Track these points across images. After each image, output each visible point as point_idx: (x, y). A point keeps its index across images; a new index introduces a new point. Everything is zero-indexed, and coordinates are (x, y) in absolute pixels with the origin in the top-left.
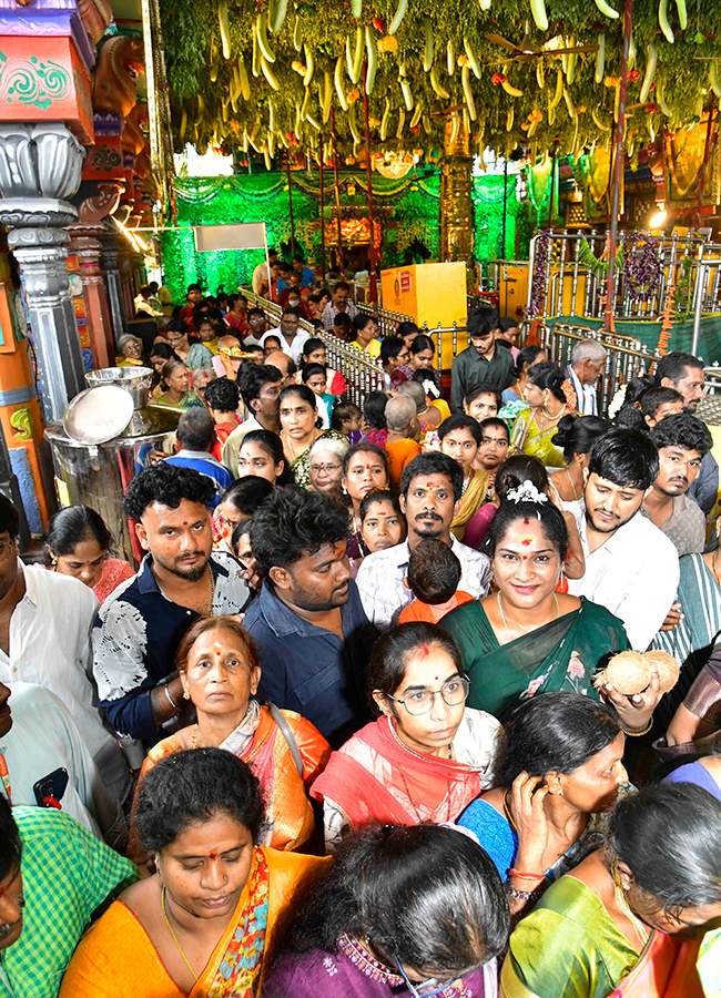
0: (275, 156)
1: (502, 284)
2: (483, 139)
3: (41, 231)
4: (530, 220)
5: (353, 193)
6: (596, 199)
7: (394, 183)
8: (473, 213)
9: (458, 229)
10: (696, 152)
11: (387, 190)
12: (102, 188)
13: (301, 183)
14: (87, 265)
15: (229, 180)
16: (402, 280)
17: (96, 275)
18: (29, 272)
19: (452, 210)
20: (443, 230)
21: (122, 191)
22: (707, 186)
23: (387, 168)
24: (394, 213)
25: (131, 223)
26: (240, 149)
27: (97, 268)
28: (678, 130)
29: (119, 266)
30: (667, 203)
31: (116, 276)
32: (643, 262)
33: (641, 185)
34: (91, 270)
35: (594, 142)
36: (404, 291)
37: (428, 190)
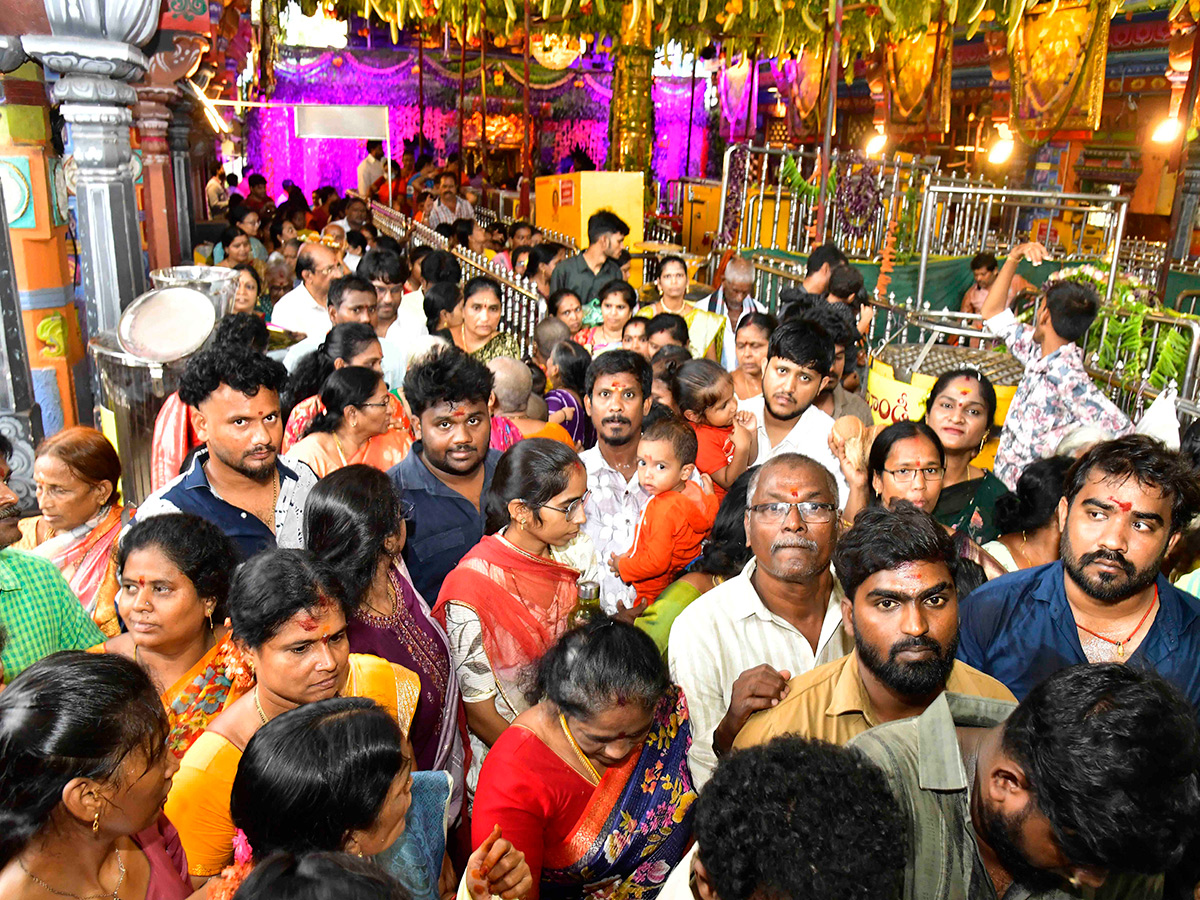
0: (404, 27)
1: (687, 207)
2: (669, 29)
3: (100, 83)
4: (721, 133)
5: (501, 83)
6: (803, 115)
7: (554, 75)
8: (653, 117)
9: (633, 134)
10: (922, 68)
11: (544, 83)
12: (178, 41)
13: (434, 65)
14: (151, 139)
15: (341, 53)
16: (563, 190)
17: (162, 152)
18: (81, 135)
19: (627, 112)
20: (615, 135)
21: (206, 49)
22: (934, 109)
23: (547, 54)
24: (552, 111)
25: (211, 93)
26: (360, 14)
27: (164, 145)
28: (901, 40)
29: (189, 147)
30: (887, 126)
31: (186, 160)
32: (859, 189)
33: (856, 101)
34: (155, 146)
35: (802, 46)
36: (564, 204)
37: (597, 87)
